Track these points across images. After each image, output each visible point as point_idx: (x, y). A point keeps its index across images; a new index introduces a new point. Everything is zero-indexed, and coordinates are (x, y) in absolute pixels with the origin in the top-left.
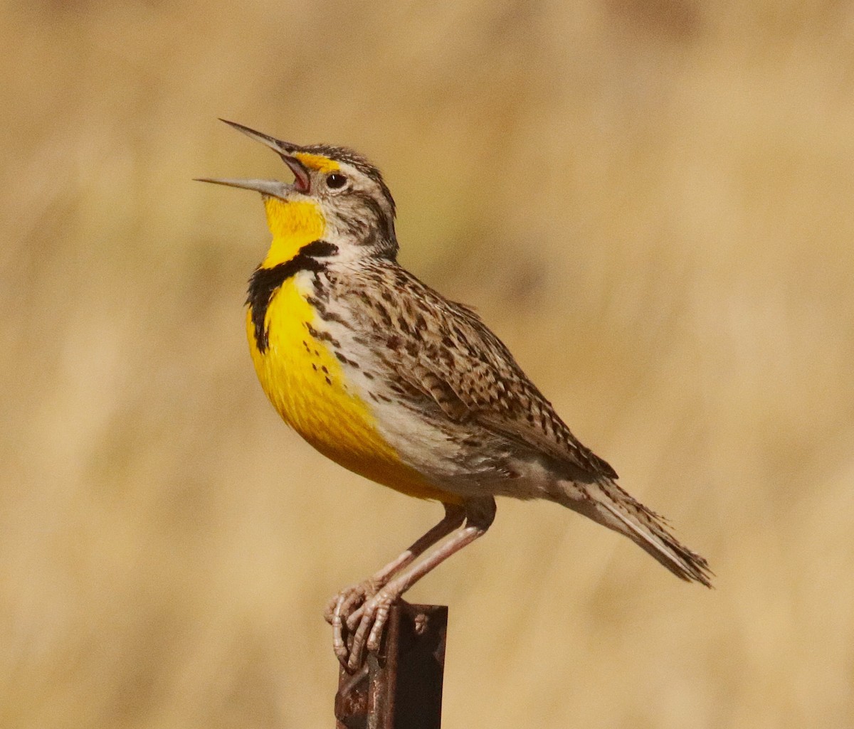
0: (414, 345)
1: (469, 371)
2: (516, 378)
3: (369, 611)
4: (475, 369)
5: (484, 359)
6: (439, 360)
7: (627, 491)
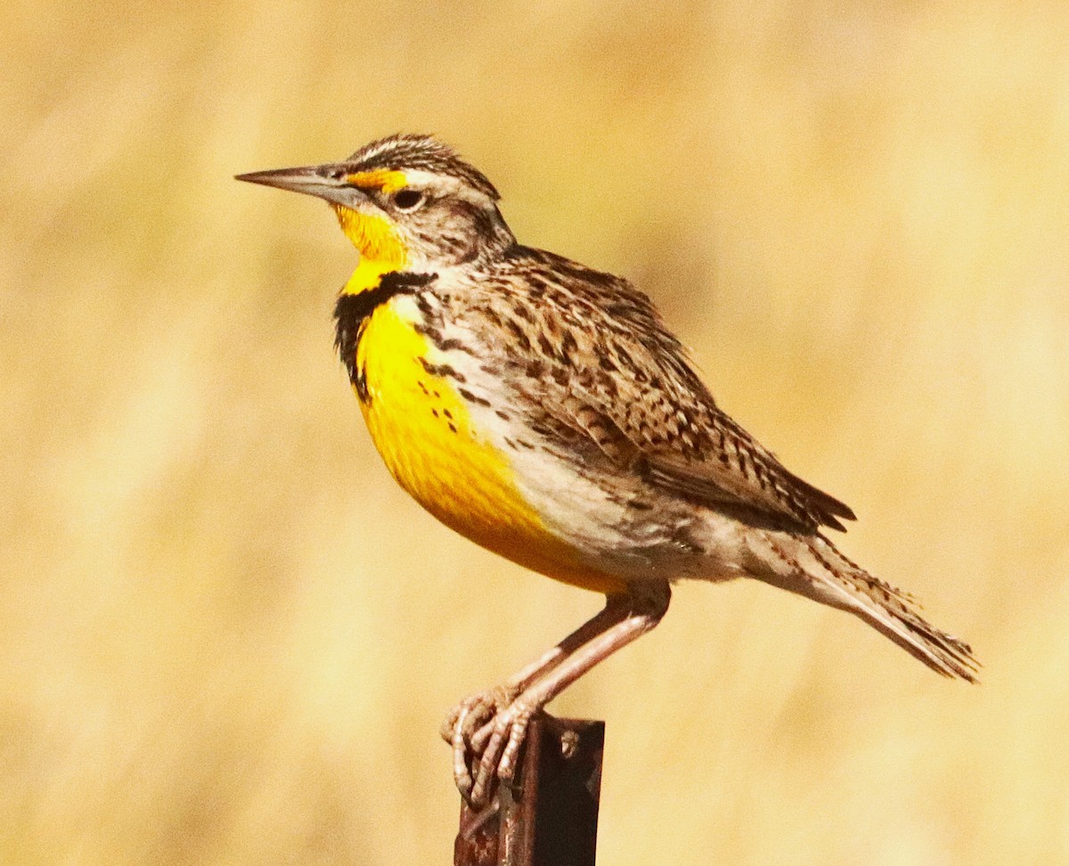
0: (562, 372)
1: (638, 400)
2: (701, 407)
3: (501, 728)
4: (645, 397)
5: (656, 383)
6: (596, 388)
7: (855, 562)
